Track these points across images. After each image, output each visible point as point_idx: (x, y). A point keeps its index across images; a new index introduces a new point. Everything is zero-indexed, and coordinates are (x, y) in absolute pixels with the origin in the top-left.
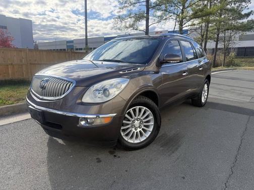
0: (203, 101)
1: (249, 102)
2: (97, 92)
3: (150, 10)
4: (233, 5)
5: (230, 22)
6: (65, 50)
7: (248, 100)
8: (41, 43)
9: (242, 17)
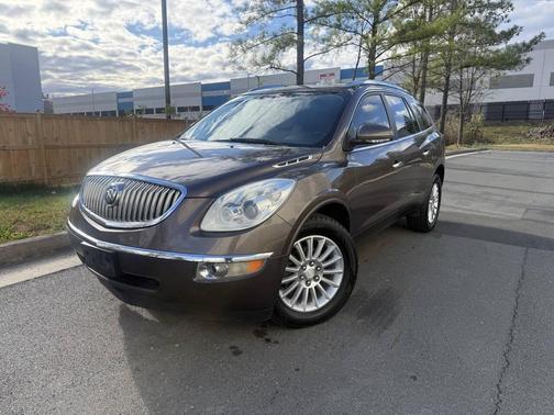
0: (430, 220)
1: (522, 219)
2: (231, 209)
3: (305, 25)
4: (477, 14)
5: (472, 50)
6: (113, 113)
7: (518, 214)
8: (58, 99)
9: (495, 39)
